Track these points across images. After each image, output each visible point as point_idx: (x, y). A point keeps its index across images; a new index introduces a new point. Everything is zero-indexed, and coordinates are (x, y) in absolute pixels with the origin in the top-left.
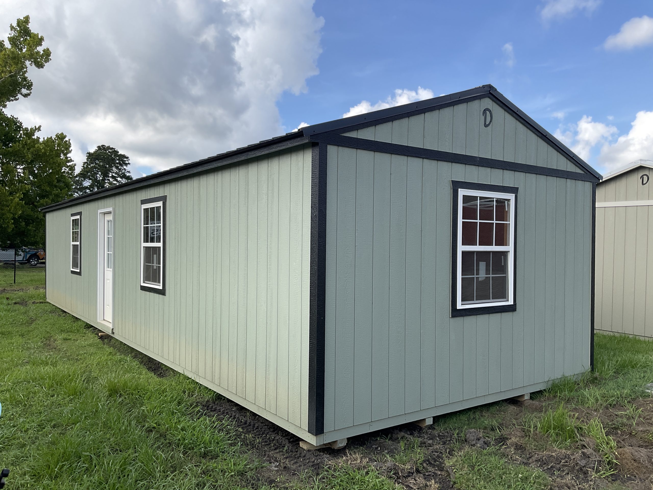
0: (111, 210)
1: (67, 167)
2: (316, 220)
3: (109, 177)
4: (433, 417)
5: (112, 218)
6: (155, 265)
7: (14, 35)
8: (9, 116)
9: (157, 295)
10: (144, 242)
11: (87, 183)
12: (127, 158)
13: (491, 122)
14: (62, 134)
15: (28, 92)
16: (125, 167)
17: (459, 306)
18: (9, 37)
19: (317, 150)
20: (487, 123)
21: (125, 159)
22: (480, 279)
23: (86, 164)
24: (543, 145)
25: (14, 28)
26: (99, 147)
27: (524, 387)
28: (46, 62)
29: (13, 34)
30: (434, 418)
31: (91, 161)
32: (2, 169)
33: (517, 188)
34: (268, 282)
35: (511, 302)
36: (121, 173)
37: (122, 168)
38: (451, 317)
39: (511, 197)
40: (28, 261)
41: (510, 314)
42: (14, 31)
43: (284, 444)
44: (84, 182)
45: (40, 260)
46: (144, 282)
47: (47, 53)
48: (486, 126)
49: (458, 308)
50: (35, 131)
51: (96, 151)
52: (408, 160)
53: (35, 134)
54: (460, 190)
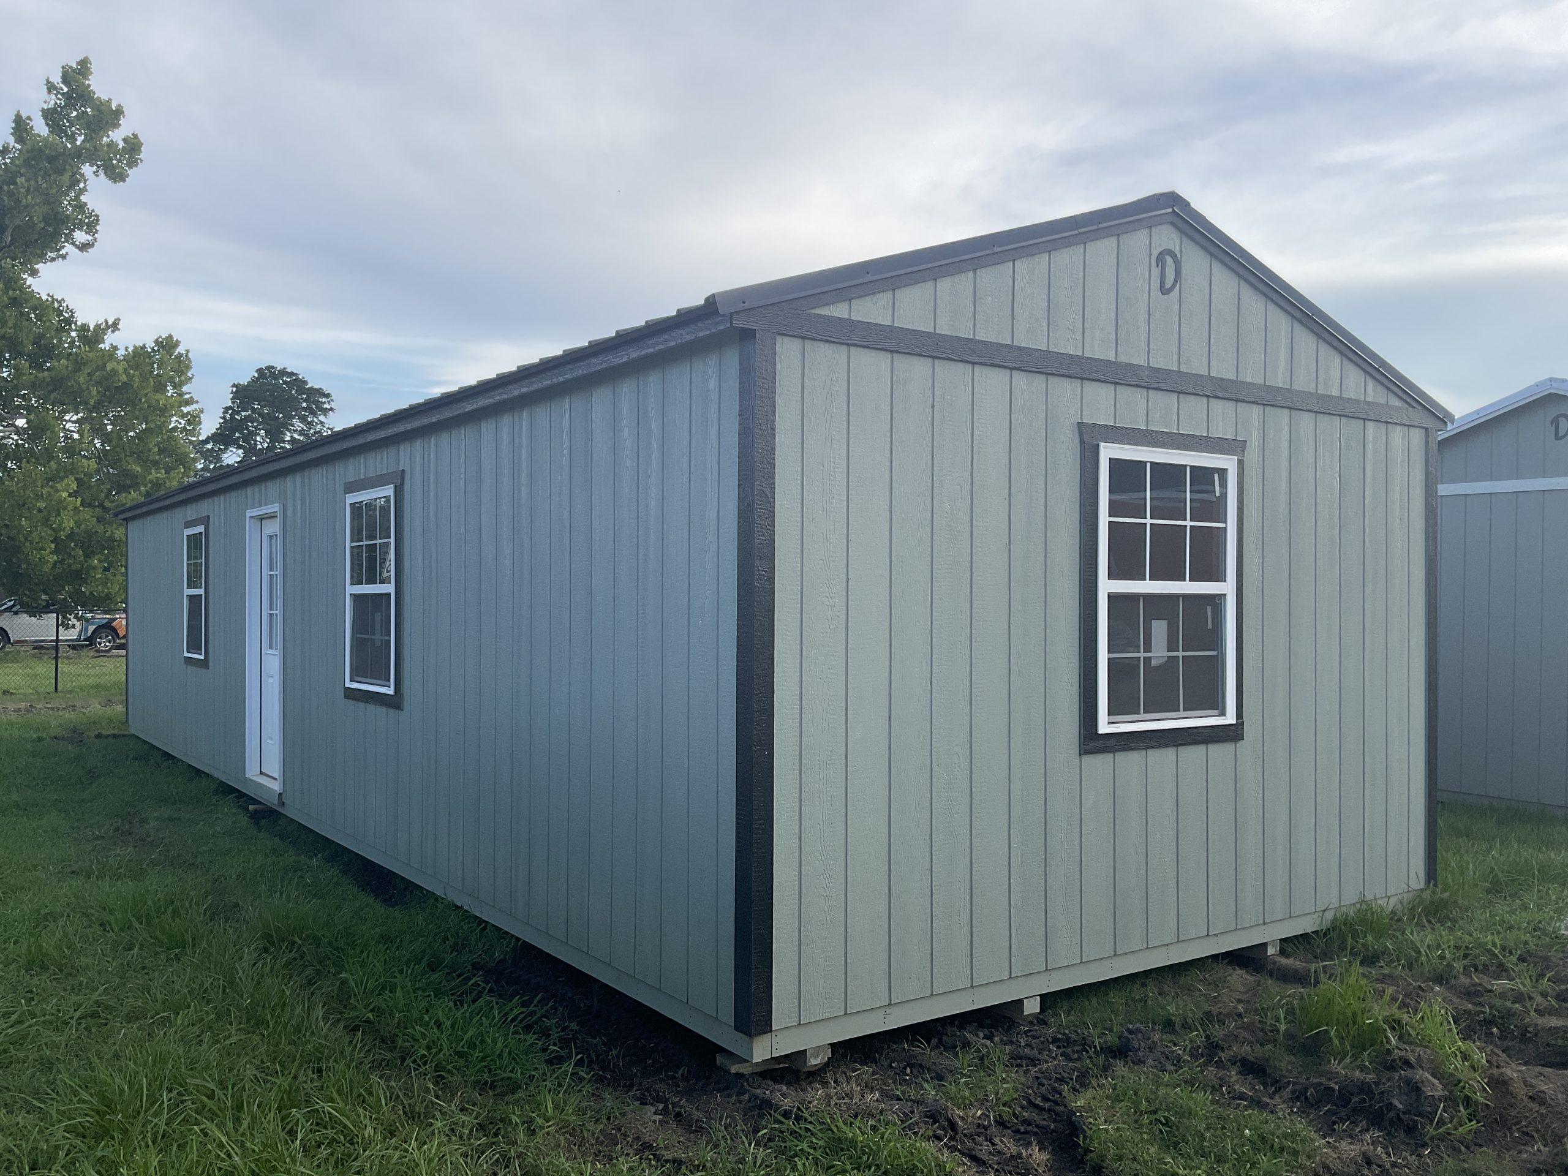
0: (277, 509)
1: (183, 416)
2: (749, 518)
3: (284, 442)
4: (1040, 995)
5: (278, 529)
6: (377, 636)
7: (56, 103)
8: (44, 297)
9: (382, 711)
10: (352, 583)
11: (232, 457)
12: (327, 396)
13: (1176, 283)
14: (170, 337)
15: (90, 238)
16: (322, 418)
17: (1104, 726)
18: (43, 109)
19: (751, 349)
20: (1168, 285)
21: (324, 400)
22: (1154, 662)
23: (230, 412)
24: (1306, 339)
25: (55, 88)
26: (260, 371)
27: (1264, 924)
28: (131, 167)
29: (52, 100)
30: (1044, 997)
31: (242, 405)
33: (1243, 443)
34: (640, 669)
35: (1230, 719)
36: (312, 431)
37: (316, 420)
38: (1083, 752)
39: (1228, 462)
40: (91, 640)
41: (1228, 747)
42: (56, 95)
43: (678, 1061)
44: (226, 455)
45: (119, 639)
46: (352, 680)
47: (133, 146)
48: (1165, 291)
49: (1100, 732)
50: (104, 331)
51: (255, 381)
52: (976, 374)
53: (105, 337)
54: (1104, 447)
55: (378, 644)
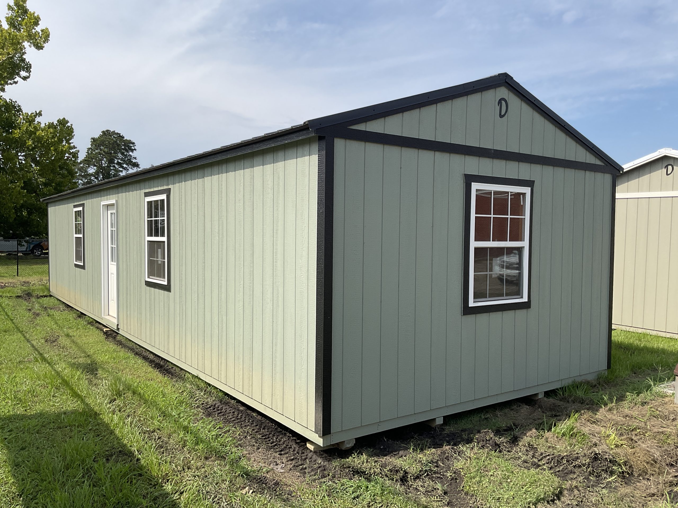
0: (114, 202)
1: (71, 154)
2: (322, 217)
3: (114, 163)
4: (443, 417)
5: (115, 211)
6: (159, 259)
7: (12, 14)
8: (8, 101)
9: (162, 292)
10: (148, 236)
11: (92, 170)
12: (133, 143)
13: (506, 112)
14: (64, 118)
15: (28, 74)
16: (131, 153)
17: (472, 304)
18: (6, 17)
19: (324, 144)
20: (503, 114)
21: (131, 145)
22: (493, 276)
23: (90, 150)
24: (561, 136)
25: (12, 8)
26: (103, 132)
27: (538, 385)
28: (45, 43)
29: (10, 13)
30: (445, 417)
31: (96, 147)
32: (2, 156)
33: (533, 182)
34: (274, 279)
35: (525, 299)
36: (126, 159)
37: (128, 154)
38: (462, 314)
39: (527, 190)
40: (32, 251)
41: (524, 311)
42: (12, 11)
43: (291, 445)
44: (89, 169)
45: (44, 250)
46: (149, 277)
47: (46, 34)
48: (501, 116)
49: (469, 306)
50: (35, 116)
51: (101, 136)
52: (419, 153)
53: (36, 119)
54: (474, 184)
55: (160, 262)
